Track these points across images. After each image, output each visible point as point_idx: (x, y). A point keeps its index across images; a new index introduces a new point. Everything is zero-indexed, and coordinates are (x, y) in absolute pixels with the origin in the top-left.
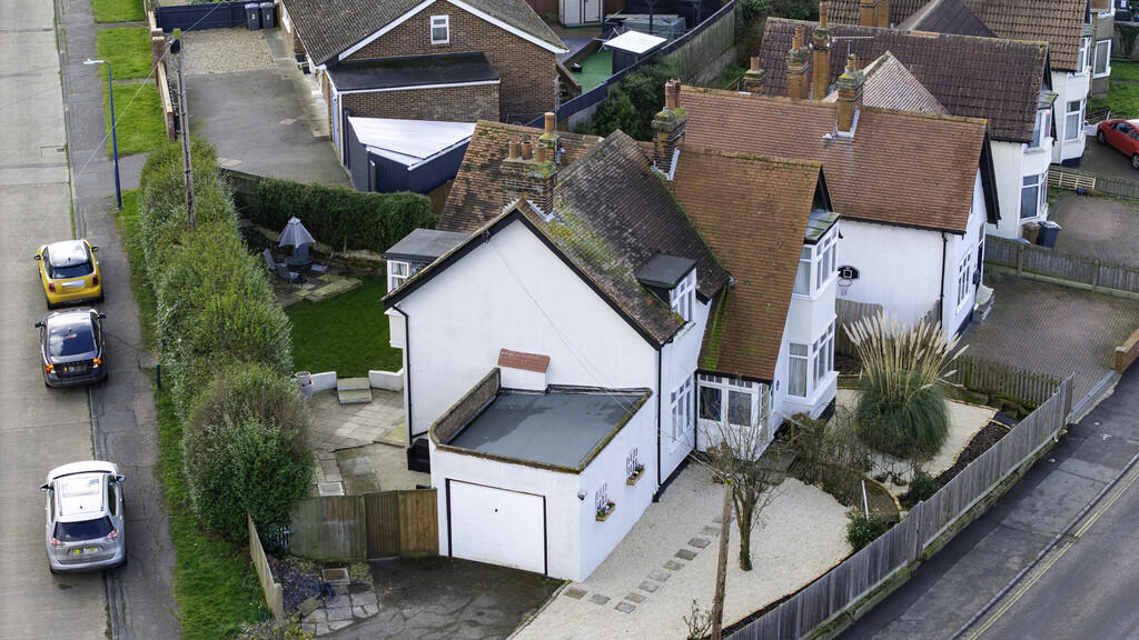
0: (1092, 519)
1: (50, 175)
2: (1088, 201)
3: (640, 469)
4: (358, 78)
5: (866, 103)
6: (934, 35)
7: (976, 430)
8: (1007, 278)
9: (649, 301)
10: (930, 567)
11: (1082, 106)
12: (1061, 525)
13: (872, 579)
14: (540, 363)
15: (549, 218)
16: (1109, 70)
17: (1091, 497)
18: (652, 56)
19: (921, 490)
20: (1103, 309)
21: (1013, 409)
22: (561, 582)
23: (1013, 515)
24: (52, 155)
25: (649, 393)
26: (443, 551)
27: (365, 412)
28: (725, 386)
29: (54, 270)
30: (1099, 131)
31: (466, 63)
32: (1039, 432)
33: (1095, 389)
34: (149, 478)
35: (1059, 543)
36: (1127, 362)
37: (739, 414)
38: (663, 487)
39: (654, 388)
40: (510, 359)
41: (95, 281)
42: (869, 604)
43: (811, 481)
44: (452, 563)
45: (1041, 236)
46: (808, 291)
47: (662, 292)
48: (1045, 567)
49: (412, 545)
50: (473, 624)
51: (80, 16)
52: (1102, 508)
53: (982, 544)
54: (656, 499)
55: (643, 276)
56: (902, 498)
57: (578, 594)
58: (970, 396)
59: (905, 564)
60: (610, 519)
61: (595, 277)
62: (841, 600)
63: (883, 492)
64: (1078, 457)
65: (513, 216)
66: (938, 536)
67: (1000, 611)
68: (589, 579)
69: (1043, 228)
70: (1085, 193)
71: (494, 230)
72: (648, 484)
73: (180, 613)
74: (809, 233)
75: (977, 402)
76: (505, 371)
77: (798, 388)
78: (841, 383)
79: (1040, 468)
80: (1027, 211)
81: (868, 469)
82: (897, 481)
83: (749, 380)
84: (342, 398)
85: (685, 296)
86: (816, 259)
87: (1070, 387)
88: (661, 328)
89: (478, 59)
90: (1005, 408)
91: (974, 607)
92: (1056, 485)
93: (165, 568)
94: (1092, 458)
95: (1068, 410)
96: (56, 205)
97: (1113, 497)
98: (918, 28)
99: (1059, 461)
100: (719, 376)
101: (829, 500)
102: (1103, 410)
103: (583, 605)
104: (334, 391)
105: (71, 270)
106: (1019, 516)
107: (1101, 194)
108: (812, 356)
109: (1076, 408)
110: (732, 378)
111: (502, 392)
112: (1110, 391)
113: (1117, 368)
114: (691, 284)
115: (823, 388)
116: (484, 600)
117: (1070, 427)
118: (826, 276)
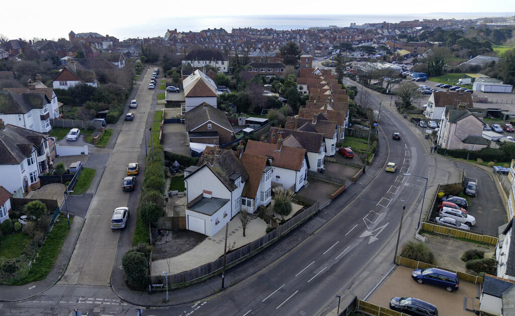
0: (318, 231)
1: (136, 150)
2: (333, 164)
3: (226, 215)
4: (193, 135)
5: (284, 145)
6: (302, 131)
7: (298, 210)
8: (313, 179)
9: (230, 183)
10: (282, 238)
11: (335, 145)
12: (312, 231)
13: (269, 240)
14: (210, 193)
15: (212, 166)
16: (343, 138)
17: (319, 225)
18: (251, 133)
19: (283, 222)
20: (331, 186)
21: (306, 206)
22: (207, 236)
23: (302, 228)
24: (138, 146)
25: (229, 200)
26: (187, 228)
27: (182, 199)
28: (246, 199)
29: (129, 169)
30: (339, 150)
31: (214, 133)
32: (310, 211)
33: (326, 203)
34: (135, 210)
35: (310, 235)
36: (333, 198)
37: (249, 204)
38: (232, 218)
39: (230, 199)
40: (205, 192)
41: (137, 171)
42: (268, 245)
43: (262, 219)
44: (188, 231)
45: (321, 171)
46: (264, 182)
47: (233, 181)
48: (306, 240)
49: (181, 227)
50: (188, 244)
51: (151, 120)
52: (321, 228)
53: (294, 234)
54: (231, 220)
55: (230, 178)
56: (279, 223)
57: (210, 239)
58: (299, 203)
59: (277, 237)
60: (219, 224)
61: (220, 178)
62: (261, 244)
63: (276, 222)
64: (320, 217)
65: (205, 165)
66: (285, 232)
67: (295, 249)
68: (213, 236)
69: (322, 169)
70: (333, 162)
71: (202, 168)
72: (229, 218)
73: (133, 238)
74: (265, 171)
75: (300, 204)
76: (204, 194)
77: (262, 200)
78: (272, 198)
79: (311, 219)
80: (319, 166)
81: (274, 217)
82: (279, 220)
83: (251, 198)
84: (178, 196)
85: (238, 182)
86: (266, 176)
87: (319, 203)
88: (232, 188)
89: (217, 132)
90: (305, 206)
91: (289, 248)
92: (313, 223)
93: (133, 229)
94: (322, 217)
95: (318, 207)
96: (135, 155)
97: (324, 226)
98: (300, 130)
99: (315, 217)
100: (245, 197)
101: (265, 222)
102: (327, 207)
103: (211, 241)
104: (177, 194)
105: (132, 169)
106: (304, 229)
107: (336, 163)
108: (265, 194)
109: (320, 207)
110: (248, 198)
111: (204, 198)
112: (329, 203)
113: (331, 199)
114: (240, 179)
115: (268, 200)
116: (192, 239)
117: (319, 210)
118: (268, 179)
